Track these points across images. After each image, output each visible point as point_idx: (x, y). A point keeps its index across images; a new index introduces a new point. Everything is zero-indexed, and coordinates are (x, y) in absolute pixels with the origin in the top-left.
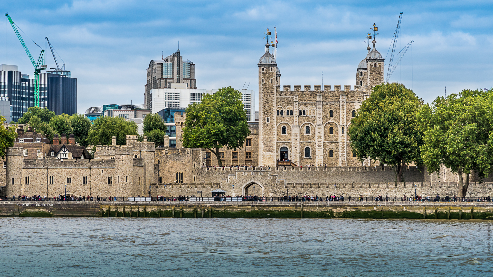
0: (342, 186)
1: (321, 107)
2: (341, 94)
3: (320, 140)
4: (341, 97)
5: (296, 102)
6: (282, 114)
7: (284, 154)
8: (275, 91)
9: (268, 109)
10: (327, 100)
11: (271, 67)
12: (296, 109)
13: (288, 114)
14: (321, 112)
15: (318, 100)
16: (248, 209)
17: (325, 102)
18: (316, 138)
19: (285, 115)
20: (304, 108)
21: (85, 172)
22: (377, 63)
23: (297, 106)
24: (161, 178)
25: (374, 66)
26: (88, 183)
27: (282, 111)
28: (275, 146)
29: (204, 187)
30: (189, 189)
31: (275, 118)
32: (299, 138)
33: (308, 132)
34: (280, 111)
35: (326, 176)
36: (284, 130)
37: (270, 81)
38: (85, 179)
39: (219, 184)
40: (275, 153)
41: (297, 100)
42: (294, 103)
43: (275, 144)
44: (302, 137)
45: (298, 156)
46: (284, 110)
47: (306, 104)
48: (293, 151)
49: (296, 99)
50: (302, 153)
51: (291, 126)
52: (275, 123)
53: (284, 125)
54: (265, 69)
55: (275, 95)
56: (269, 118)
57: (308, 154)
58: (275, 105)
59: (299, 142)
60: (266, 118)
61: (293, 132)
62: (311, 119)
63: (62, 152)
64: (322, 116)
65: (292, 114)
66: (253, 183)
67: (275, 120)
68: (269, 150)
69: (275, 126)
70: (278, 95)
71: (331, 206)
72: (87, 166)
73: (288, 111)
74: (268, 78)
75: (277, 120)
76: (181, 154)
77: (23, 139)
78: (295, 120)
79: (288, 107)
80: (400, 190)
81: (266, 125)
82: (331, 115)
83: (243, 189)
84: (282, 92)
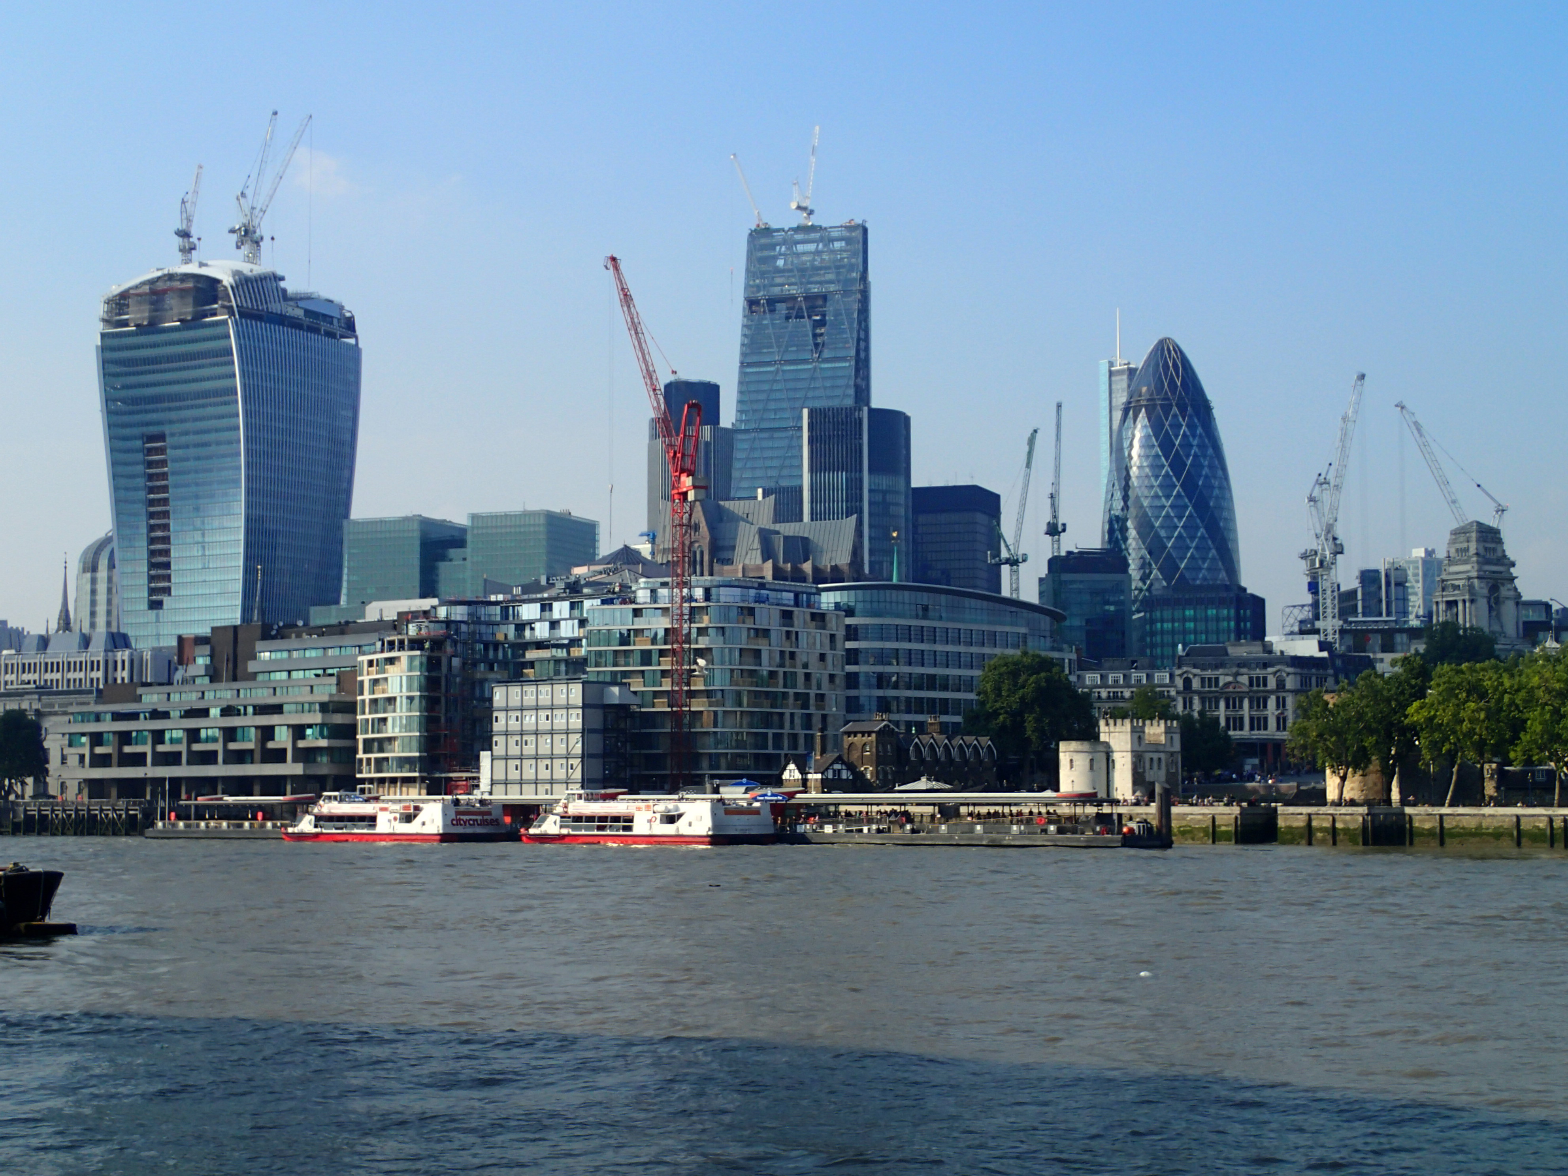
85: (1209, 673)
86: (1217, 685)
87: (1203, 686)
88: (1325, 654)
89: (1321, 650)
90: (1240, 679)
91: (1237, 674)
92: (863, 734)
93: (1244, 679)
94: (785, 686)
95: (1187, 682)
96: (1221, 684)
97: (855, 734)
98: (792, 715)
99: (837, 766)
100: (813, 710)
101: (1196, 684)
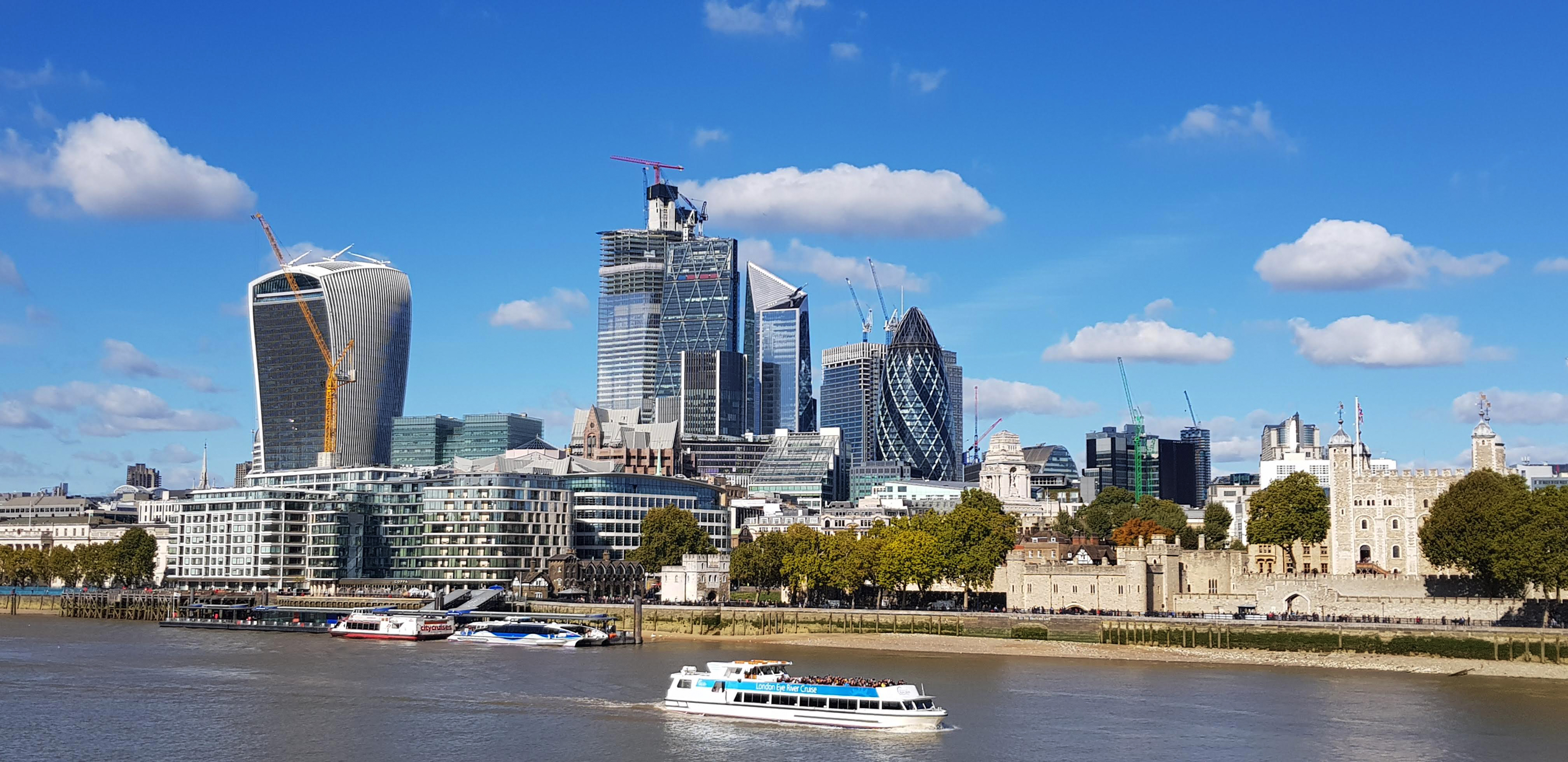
0: (1408, 600)
1: (1412, 495)
2: (1439, 479)
3: (1412, 537)
4: (1438, 483)
5: (1378, 490)
6: (1361, 504)
7: (1365, 553)
8: (1350, 477)
9: (1343, 499)
10: (1420, 488)
11: (1344, 448)
12: (1379, 499)
13: (1368, 504)
14: (1413, 502)
15: (1408, 487)
16: (1274, 629)
17: (1418, 489)
18: (1407, 534)
19: (1364, 505)
20: (1389, 497)
21: (1093, 580)
22: (1485, 440)
23: (1380, 495)
24: (1189, 586)
25: (1481, 444)
26: (1096, 592)
27: (1360, 501)
28: (1353, 544)
29: (1237, 598)
30: (1219, 600)
31: (1352, 510)
32: (1385, 533)
33: (1395, 526)
34: (1358, 501)
35: (1396, 587)
36: (1364, 525)
37: (1344, 465)
38: (1093, 588)
39: (1255, 595)
40: (1353, 553)
41: (1380, 488)
42: (1377, 492)
43: (1353, 541)
44: (1389, 532)
45: (1384, 556)
46: (1363, 500)
47: (1391, 492)
48: (1377, 550)
49: (1378, 486)
50: (1389, 554)
51: (1373, 519)
52: (1352, 516)
53: (1364, 519)
54: (1337, 450)
55: (1351, 482)
56: (1344, 509)
57: (1396, 554)
58: (1351, 494)
59: (1384, 540)
60: (1341, 510)
61: (1376, 527)
62: (1399, 511)
63: (1079, 553)
64: (1413, 507)
65: (1373, 504)
66: (1296, 596)
67: (1352, 513)
68: (1345, 549)
69: (1352, 519)
70: (1355, 481)
71: (1377, 629)
72: (1095, 573)
73: (1368, 502)
74: (1342, 461)
75: (1355, 512)
76: (1214, 558)
77: (1036, 539)
78: (1378, 513)
79: (1368, 496)
80: (1485, 607)
81: (1340, 519)
82: (1426, 506)
83: (1284, 602)
84: (1360, 478)
85: (839, 518)
86: (843, 525)
87: (836, 525)
88: (906, 508)
89: (904, 505)
90: (855, 521)
91: (854, 518)
92: (558, 561)
93: (858, 522)
94: (533, 533)
95: (827, 524)
96: (845, 524)
97: (554, 561)
98: (537, 548)
99: (539, 579)
100: (550, 545)
101: (832, 524)
